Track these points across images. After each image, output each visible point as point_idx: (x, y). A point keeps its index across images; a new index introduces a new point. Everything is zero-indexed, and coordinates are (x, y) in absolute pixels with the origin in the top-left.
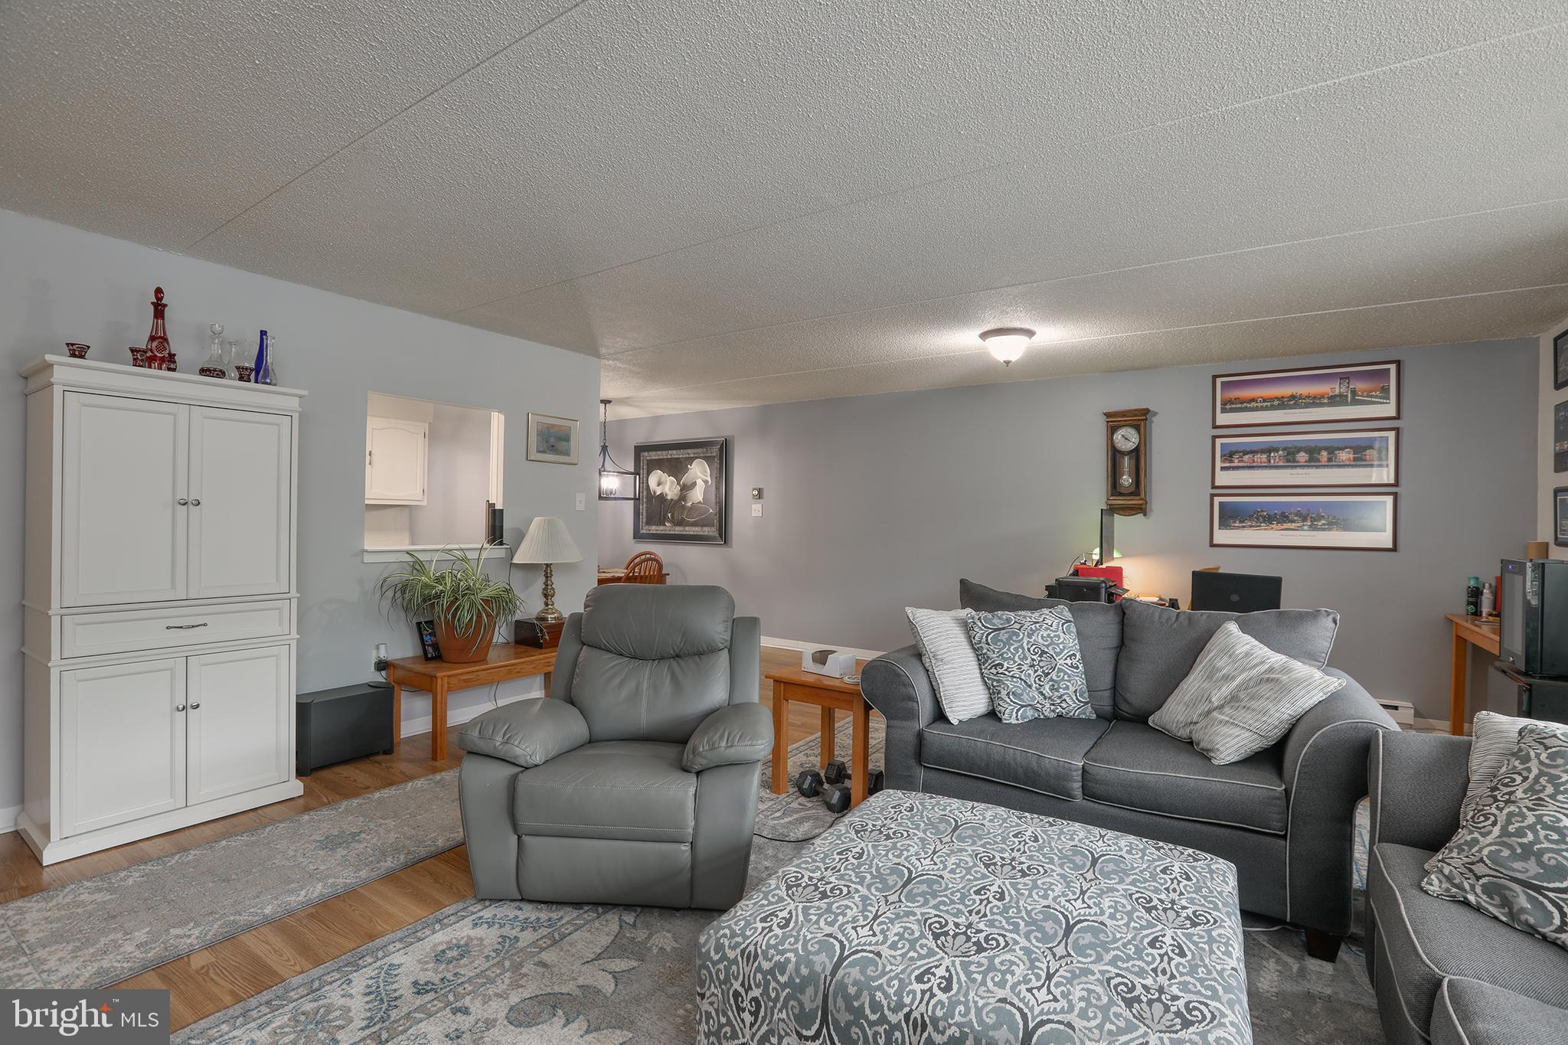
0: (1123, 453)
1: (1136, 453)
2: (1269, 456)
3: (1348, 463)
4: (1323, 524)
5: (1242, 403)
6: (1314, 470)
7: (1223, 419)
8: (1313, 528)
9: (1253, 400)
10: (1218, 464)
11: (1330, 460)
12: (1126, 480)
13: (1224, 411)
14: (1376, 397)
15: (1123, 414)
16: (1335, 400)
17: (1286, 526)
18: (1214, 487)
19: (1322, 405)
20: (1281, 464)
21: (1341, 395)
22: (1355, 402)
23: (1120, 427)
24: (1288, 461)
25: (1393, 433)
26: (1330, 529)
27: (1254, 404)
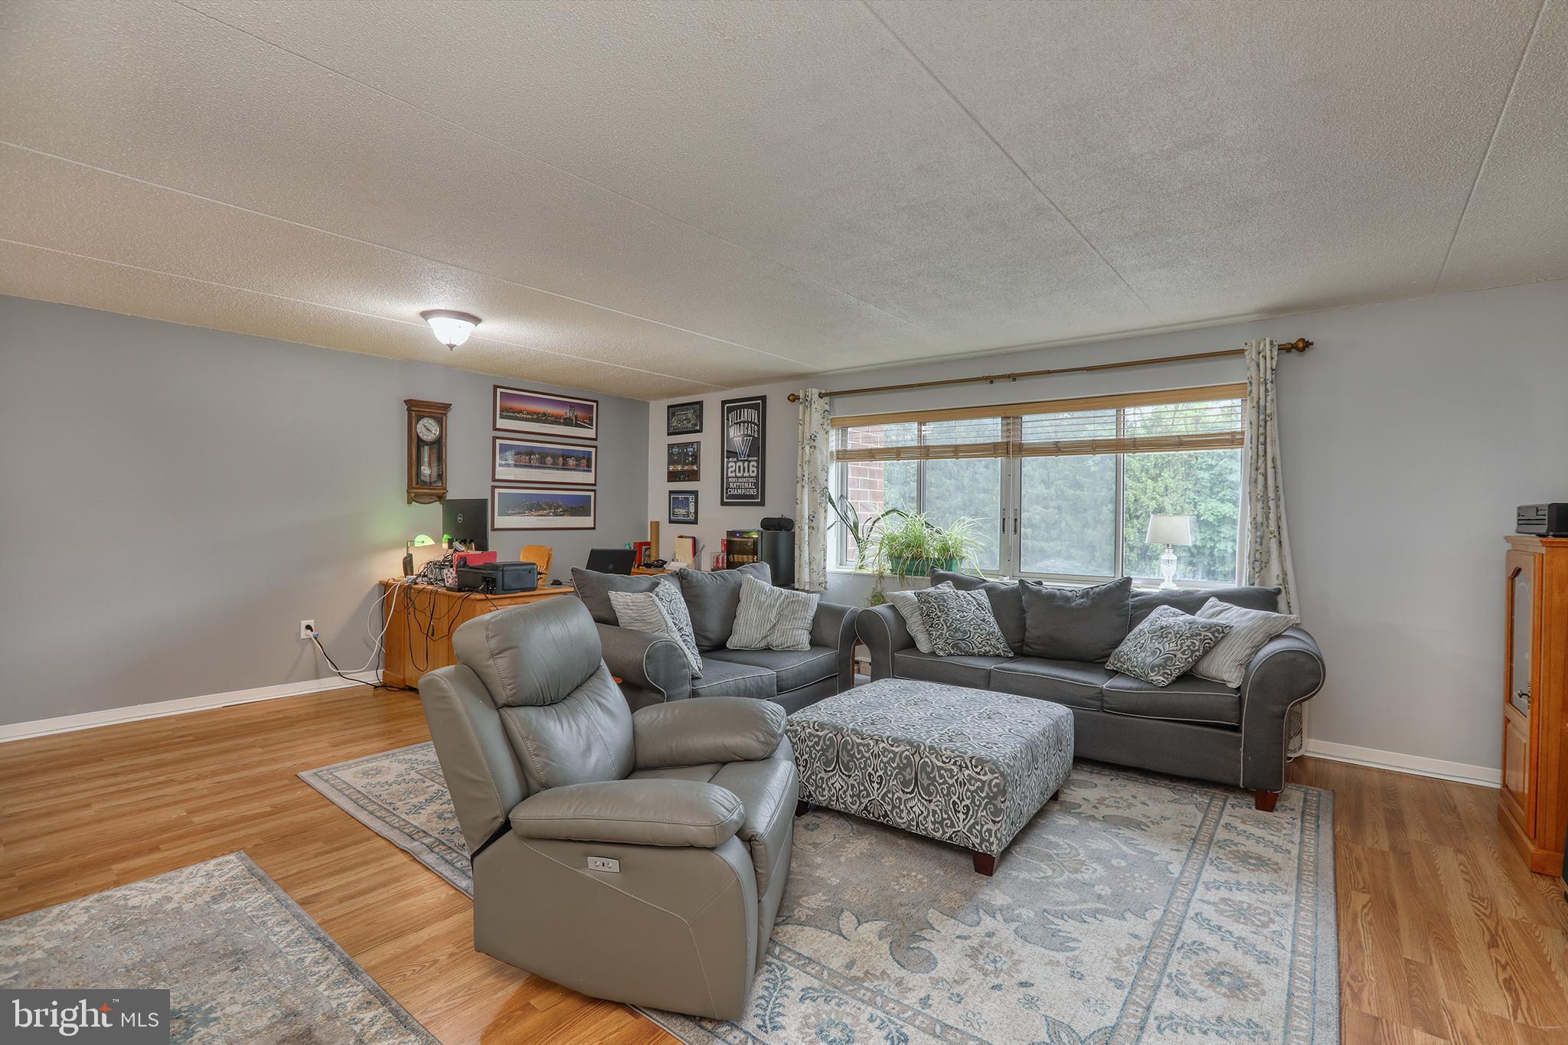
0: (425, 443)
1: (438, 445)
2: (530, 458)
3: (573, 467)
4: (561, 511)
5: (514, 413)
6: (555, 471)
7: (502, 423)
8: (556, 514)
9: (520, 412)
10: (498, 461)
11: (564, 464)
12: (426, 470)
13: (502, 417)
14: (587, 423)
15: (430, 405)
16: (568, 422)
17: (541, 512)
18: (494, 480)
19: (559, 424)
20: (537, 465)
21: (570, 418)
22: (578, 425)
23: (423, 417)
24: (541, 463)
25: (594, 449)
26: (564, 515)
27: (521, 415)
